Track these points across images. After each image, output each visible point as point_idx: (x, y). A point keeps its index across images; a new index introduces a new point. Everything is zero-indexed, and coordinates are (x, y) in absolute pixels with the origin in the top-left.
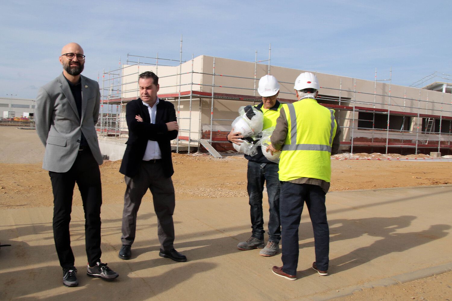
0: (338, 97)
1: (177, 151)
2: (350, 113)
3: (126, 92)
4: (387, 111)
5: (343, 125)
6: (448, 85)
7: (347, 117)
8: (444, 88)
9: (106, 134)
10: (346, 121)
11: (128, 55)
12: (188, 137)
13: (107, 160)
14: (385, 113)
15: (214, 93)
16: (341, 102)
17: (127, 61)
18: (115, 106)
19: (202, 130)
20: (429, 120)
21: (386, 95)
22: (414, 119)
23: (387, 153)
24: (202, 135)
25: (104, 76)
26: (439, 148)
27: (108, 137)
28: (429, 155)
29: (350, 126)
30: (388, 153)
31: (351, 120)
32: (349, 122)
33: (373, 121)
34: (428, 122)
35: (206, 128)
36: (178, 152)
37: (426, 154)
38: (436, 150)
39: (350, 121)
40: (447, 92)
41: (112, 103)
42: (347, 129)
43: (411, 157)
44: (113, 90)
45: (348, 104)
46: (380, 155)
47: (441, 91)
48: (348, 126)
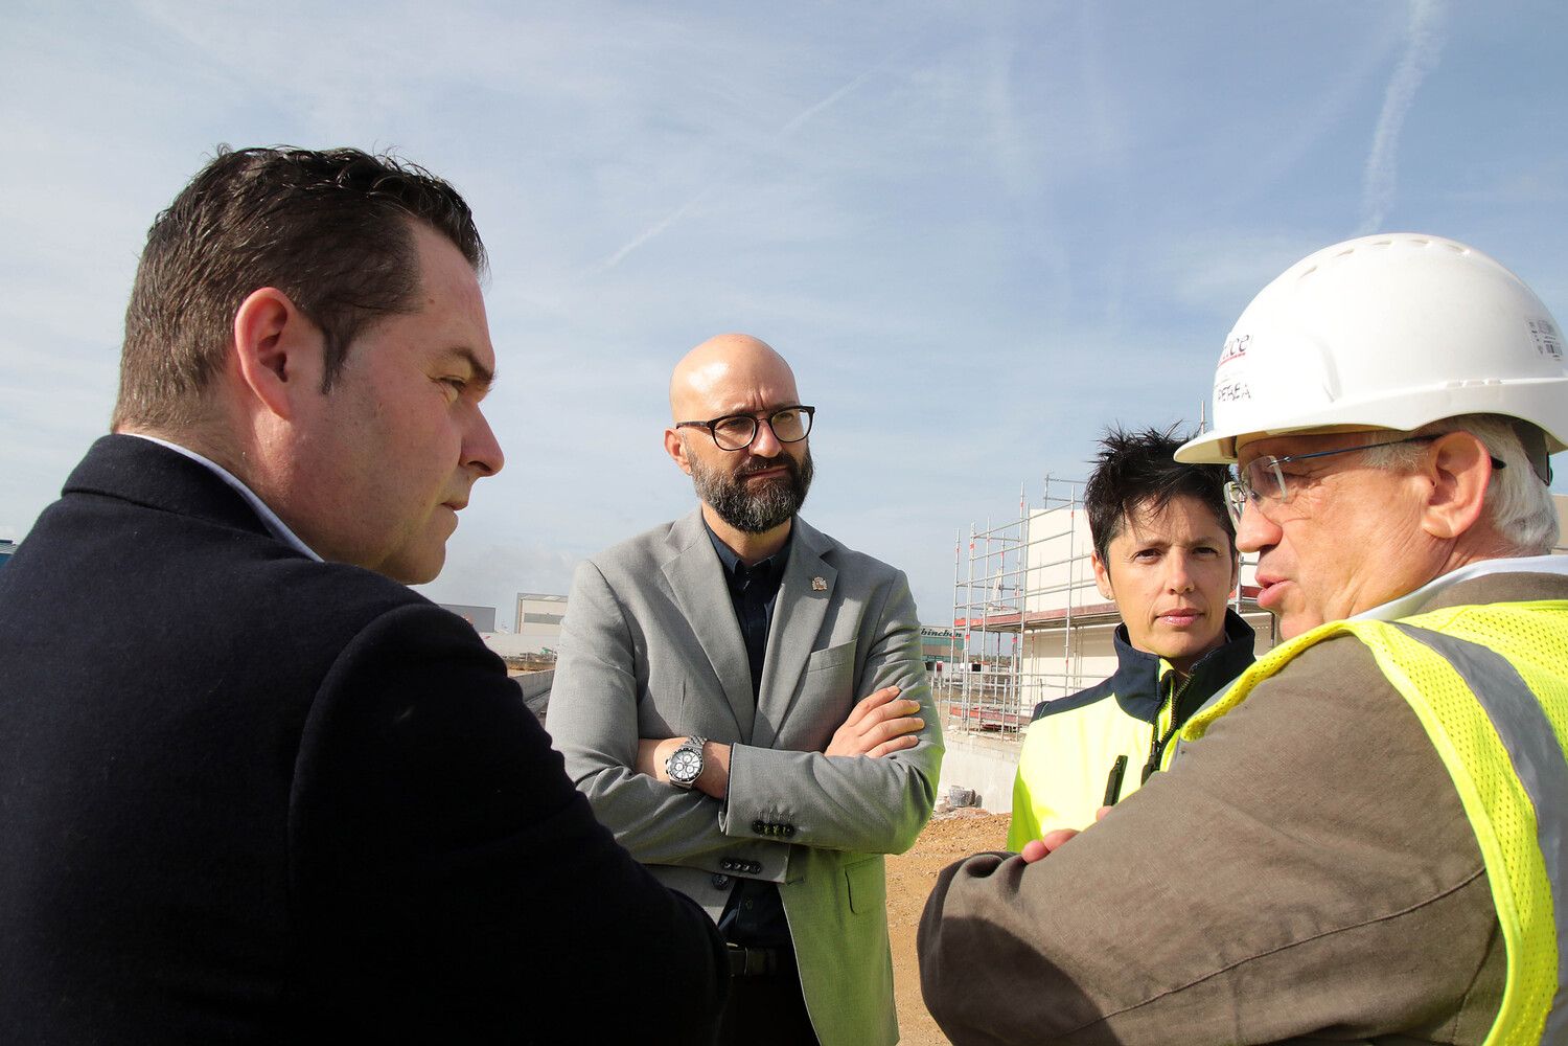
3: (1040, 592)
9: (975, 722)
13: (976, 806)
17: (1046, 498)
18: (1007, 636)
25: (972, 546)
27: (982, 734)
41: (997, 628)
44: (1001, 588)
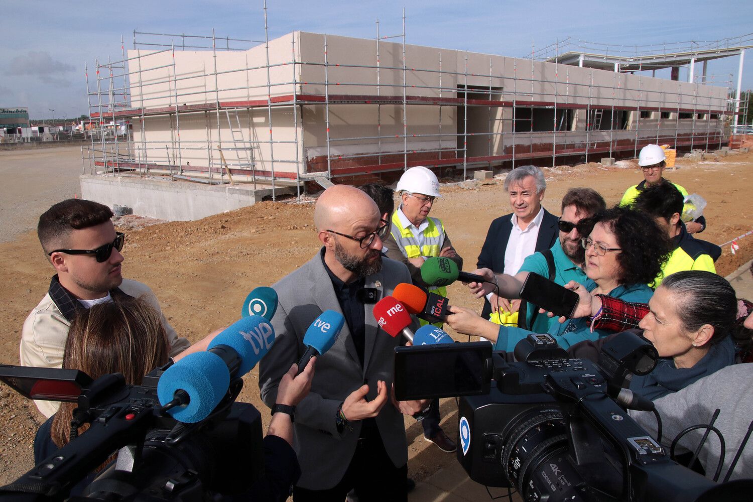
0: (488, 88)
1: (273, 197)
2: (503, 110)
4: (552, 104)
5: (492, 131)
6: (585, 56)
7: (499, 116)
8: (581, 60)
10: (497, 122)
11: (135, 32)
12: (296, 173)
14: (550, 107)
15: (328, 96)
16: (492, 95)
17: (135, 43)
19: (307, 158)
20: (596, 113)
21: (545, 80)
22: (577, 112)
23: (554, 166)
24: (307, 165)
26: (611, 151)
28: (600, 162)
29: (502, 132)
30: (556, 165)
31: (503, 120)
32: (501, 124)
33: (532, 119)
34: (596, 116)
35: (313, 154)
36: (275, 198)
37: (597, 162)
38: (607, 155)
39: (503, 122)
40: (584, 65)
42: (499, 136)
43: (580, 169)
45: (499, 96)
46: (548, 170)
47: (577, 64)
48: (500, 132)
